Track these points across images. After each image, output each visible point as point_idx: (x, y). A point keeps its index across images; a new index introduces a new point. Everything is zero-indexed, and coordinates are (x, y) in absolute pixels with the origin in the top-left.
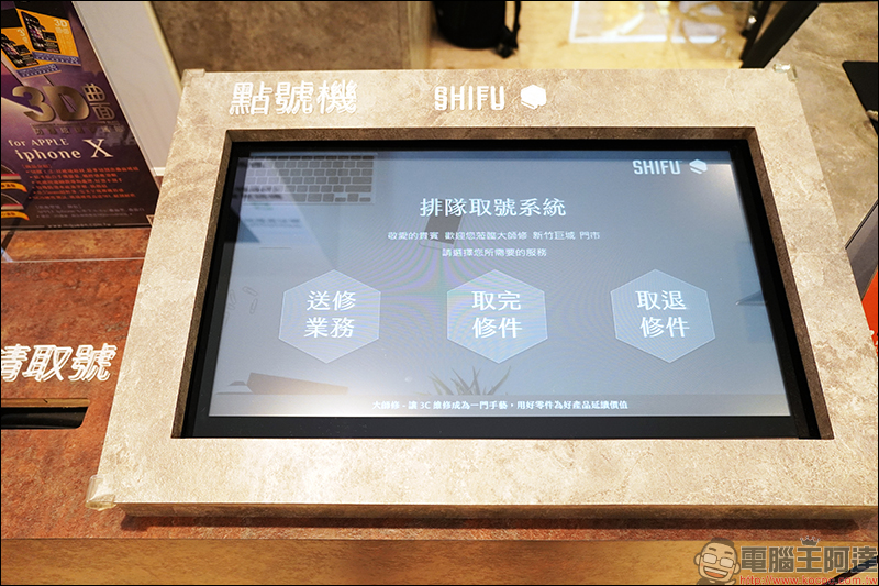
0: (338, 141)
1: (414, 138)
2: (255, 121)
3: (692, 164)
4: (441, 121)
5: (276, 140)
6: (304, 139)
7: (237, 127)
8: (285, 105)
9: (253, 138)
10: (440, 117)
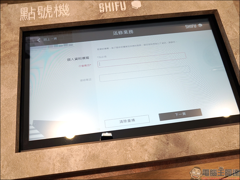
0: (64, 27)
1: (93, 24)
2: (31, 22)
3: (198, 25)
4: (103, 17)
5: (40, 29)
6: (51, 28)
7: (24, 26)
8: (42, 15)
9: (31, 29)
10: (102, 15)
